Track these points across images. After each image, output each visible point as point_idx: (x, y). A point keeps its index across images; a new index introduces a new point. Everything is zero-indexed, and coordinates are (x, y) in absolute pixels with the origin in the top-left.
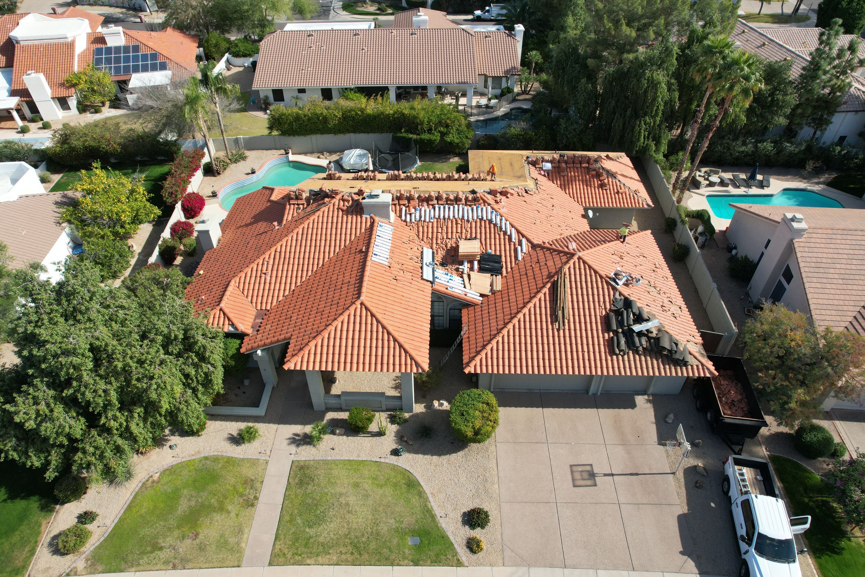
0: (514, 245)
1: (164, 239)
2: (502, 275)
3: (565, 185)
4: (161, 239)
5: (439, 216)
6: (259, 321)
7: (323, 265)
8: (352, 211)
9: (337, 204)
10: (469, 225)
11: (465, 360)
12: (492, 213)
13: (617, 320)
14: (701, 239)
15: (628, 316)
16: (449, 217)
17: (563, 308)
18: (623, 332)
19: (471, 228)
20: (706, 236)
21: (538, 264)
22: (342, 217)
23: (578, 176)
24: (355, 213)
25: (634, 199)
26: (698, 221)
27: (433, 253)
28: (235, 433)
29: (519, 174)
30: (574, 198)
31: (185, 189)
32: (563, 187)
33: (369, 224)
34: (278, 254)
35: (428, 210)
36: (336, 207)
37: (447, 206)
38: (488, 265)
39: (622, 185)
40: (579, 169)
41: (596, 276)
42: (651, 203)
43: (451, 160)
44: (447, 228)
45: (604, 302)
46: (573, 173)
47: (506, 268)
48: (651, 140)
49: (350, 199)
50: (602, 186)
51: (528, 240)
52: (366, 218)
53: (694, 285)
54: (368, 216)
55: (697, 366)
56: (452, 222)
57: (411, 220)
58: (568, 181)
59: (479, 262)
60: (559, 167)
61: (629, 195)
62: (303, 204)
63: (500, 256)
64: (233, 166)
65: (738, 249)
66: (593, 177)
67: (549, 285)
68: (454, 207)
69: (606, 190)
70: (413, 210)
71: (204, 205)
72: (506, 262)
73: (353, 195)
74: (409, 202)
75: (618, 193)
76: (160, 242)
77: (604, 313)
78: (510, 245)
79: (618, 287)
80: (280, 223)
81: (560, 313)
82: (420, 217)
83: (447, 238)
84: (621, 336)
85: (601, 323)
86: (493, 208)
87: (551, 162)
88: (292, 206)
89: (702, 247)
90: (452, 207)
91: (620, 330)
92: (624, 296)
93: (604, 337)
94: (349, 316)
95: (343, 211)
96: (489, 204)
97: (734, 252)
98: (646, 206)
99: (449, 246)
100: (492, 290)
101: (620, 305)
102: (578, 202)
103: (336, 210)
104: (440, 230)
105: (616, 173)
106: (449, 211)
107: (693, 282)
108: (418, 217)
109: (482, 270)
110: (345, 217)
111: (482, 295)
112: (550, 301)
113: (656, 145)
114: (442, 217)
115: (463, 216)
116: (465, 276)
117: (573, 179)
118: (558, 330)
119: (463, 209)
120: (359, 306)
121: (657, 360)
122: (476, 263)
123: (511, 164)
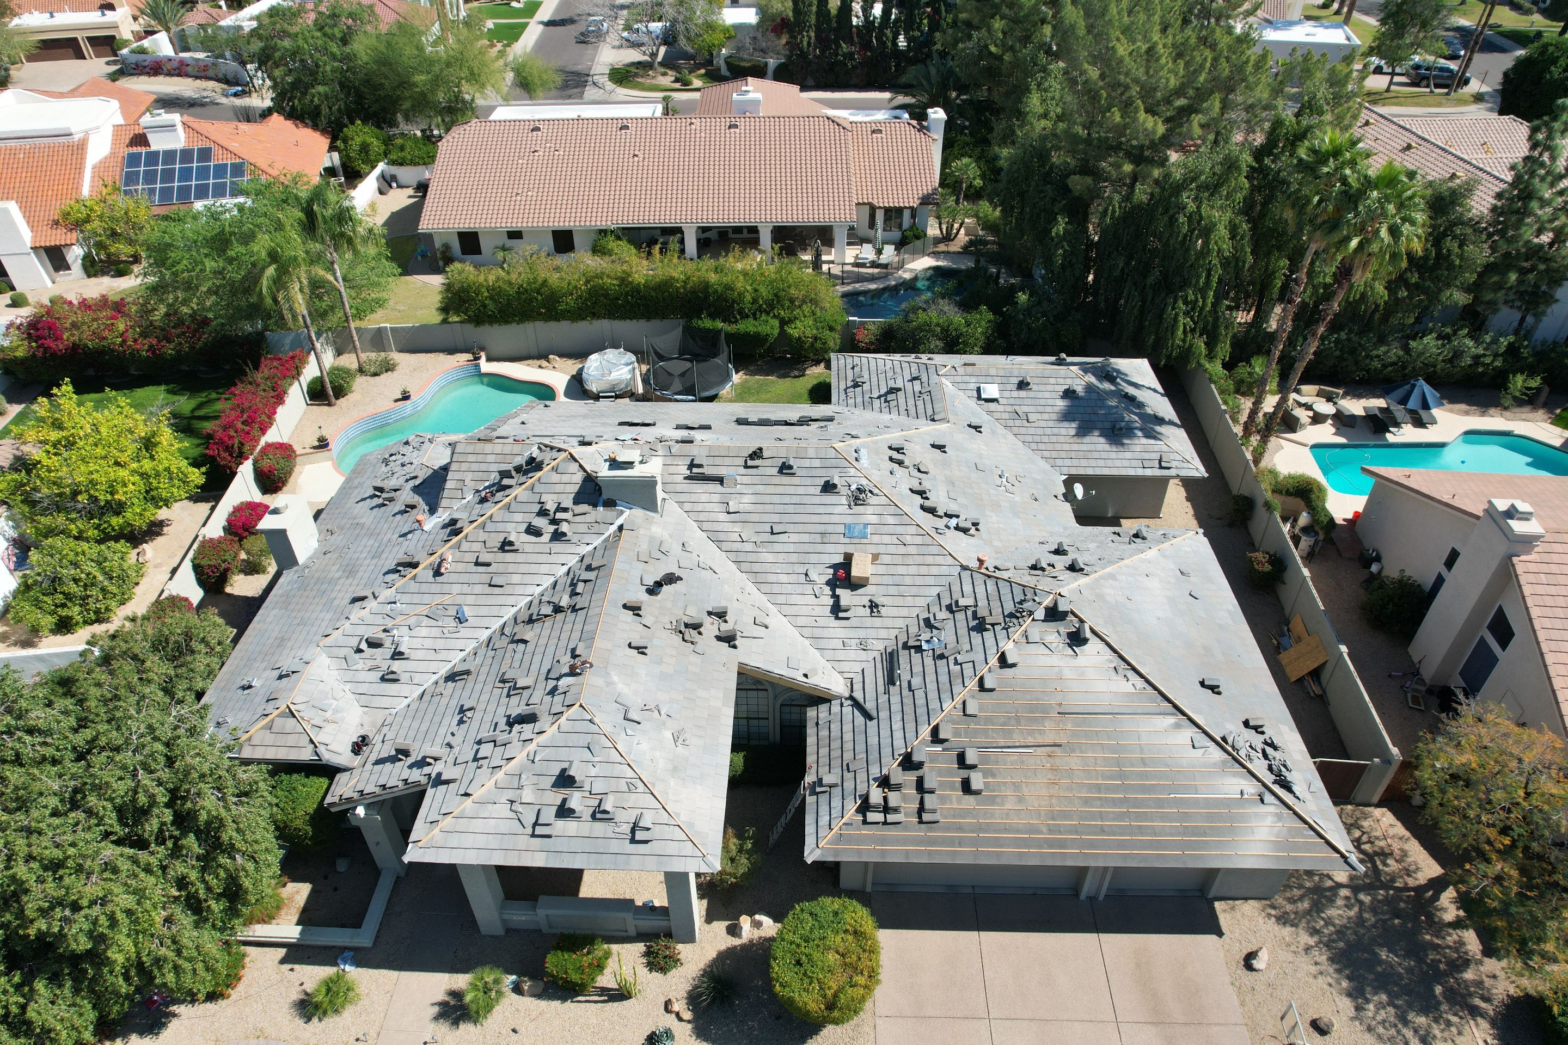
14: (1306, 540)
20: (1317, 534)
26: (1298, 502)
30: (1043, 457)
31: (260, 437)
48: (1197, 335)
64: (366, 384)
89: (1306, 558)
113: (1208, 344)
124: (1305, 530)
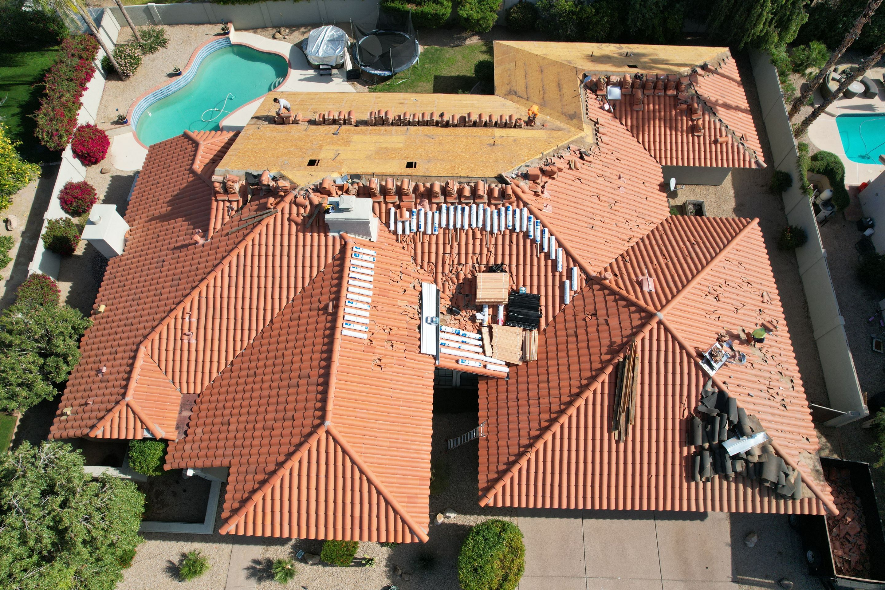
0: (561, 276)
1: (49, 222)
2: (539, 330)
3: (638, 127)
4: (46, 224)
5: (447, 224)
6: (187, 414)
7: (271, 321)
8: (312, 225)
9: (287, 211)
10: (493, 240)
11: (482, 484)
12: (529, 219)
13: (704, 428)
14: (824, 213)
15: (722, 427)
16: (462, 226)
17: (628, 408)
18: (711, 449)
19: (496, 245)
20: (833, 207)
21: (594, 318)
22: (297, 236)
23: (660, 112)
24: (315, 228)
25: (738, 153)
26: (825, 181)
27: (438, 291)
28: (176, 560)
29: (571, 110)
30: (649, 151)
31: (72, 121)
32: (635, 132)
33: (338, 247)
34: (204, 300)
35: (430, 214)
36: (287, 216)
37: (459, 207)
38: (520, 313)
39: (723, 129)
40: (662, 99)
41: (681, 353)
42: (761, 160)
43: (468, 42)
44: (459, 245)
45: (689, 396)
46: (651, 106)
47: (547, 317)
48: (773, 27)
49: (307, 203)
50: (693, 129)
51: (582, 269)
52: (334, 238)
53: (804, 295)
54: (337, 235)
55: (810, 500)
56: (467, 234)
57: (403, 231)
58: (643, 119)
59: (506, 308)
60: (632, 95)
61: (732, 145)
62: (238, 201)
63: (538, 298)
64: (147, 60)
65: (875, 228)
66: (682, 113)
67: (610, 369)
68: (470, 208)
69: (699, 137)
70: (407, 214)
71: (108, 143)
72: (546, 306)
73: (312, 196)
74: (401, 200)
75: (716, 142)
76: (44, 231)
77: (686, 413)
78: (554, 276)
79: (711, 373)
80: (205, 235)
81: (623, 416)
82: (419, 226)
83: (459, 264)
84: (707, 454)
85: (680, 430)
86: (531, 212)
87: (620, 84)
88: (221, 204)
89: (822, 223)
90: (467, 208)
91: (707, 445)
92: (719, 388)
93: (681, 453)
94: (309, 451)
95: (297, 224)
96: (525, 204)
97: (868, 232)
98: (754, 166)
99: (462, 276)
100: (523, 358)
101: (711, 403)
102: (655, 158)
103: (286, 223)
104: (448, 250)
105: (716, 103)
106: (463, 215)
107: (803, 290)
108: (414, 228)
109: (510, 321)
110: (301, 235)
111: (508, 364)
112: (609, 394)
113: (779, 34)
114: (451, 226)
115: (484, 225)
116: (485, 330)
117: (652, 115)
118: (617, 442)
119: (485, 210)
120: (324, 436)
121: (753, 489)
122: (501, 309)
123: (559, 85)
124: (827, 203)
